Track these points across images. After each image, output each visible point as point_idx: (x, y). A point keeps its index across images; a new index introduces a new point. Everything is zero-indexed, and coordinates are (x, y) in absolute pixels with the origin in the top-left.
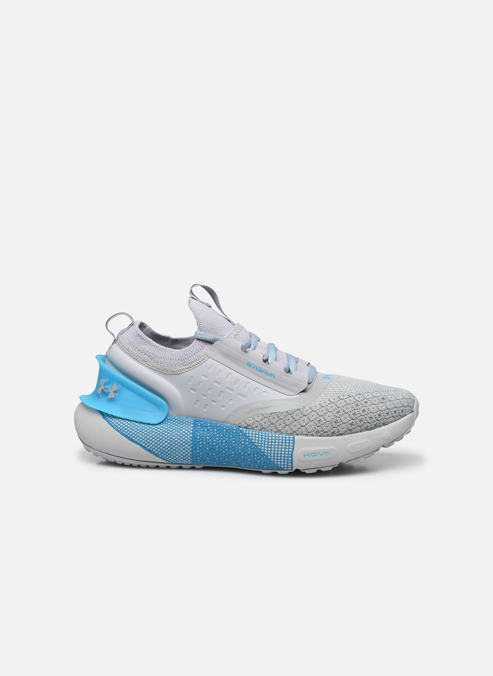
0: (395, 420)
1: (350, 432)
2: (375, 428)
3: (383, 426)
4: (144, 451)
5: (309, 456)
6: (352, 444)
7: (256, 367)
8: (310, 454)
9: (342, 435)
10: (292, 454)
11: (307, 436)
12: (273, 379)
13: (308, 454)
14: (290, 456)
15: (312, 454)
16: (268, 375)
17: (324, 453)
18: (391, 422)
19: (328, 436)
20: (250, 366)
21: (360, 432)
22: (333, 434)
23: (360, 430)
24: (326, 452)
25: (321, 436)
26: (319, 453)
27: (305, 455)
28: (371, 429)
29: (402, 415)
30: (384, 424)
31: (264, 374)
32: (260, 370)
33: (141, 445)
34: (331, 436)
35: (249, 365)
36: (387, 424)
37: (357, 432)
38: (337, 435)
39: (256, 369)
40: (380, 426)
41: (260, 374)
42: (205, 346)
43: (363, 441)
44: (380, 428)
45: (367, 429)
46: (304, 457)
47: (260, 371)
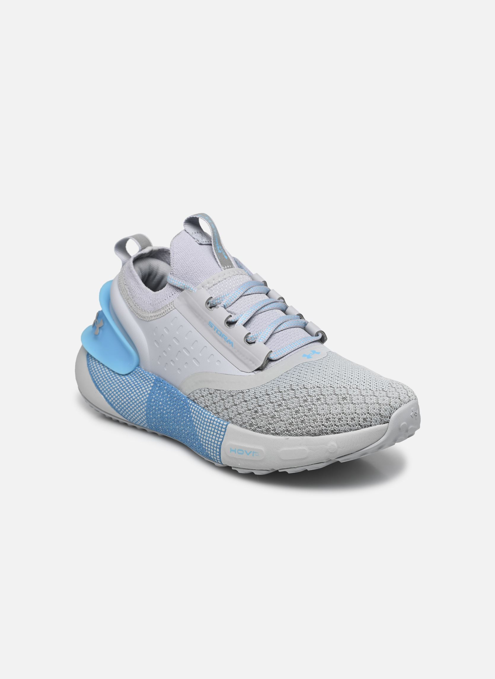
0: (351, 430)
1: (288, 432)
2: (320, 435)
3: (331, 434)
4: (106, 403)
5: (235, 453)
6: (285, 449)
7: (216, 329)
8: (237, 450)
9: (277, 434)
10: (220, 445)
11: (241, 427)
12: (231, 348)
13: (235, 450)
14: (218, 447)
15: (238, 450)
16: (227, 341)
17: (251, 452)
18: (345, 431)
19: (262, 432)
20: (212, 327)
21: (301, 435)
22: (268, 431)
23: (301, 433)
24: (253, 452)
25: (254, 431)
26: (245, 451)
27: (231, 450)
28: (315, 435)
29: (362, 424)
30: (333, 432)
31: (224, 340)
32: (220, 333)
33: (104, 396)
34: (266, 434)
35: (211, 325)
36: (338, 433)
37: (296, 435)
38: (273, 434)
39: (217, 332)
40: (327, 434)
41: (219, 338)
42: (175, 292)
43: (300, 448)
44: (326, 436)
45: (308, 434)
46: (231, 452)
47: (220, 335)
